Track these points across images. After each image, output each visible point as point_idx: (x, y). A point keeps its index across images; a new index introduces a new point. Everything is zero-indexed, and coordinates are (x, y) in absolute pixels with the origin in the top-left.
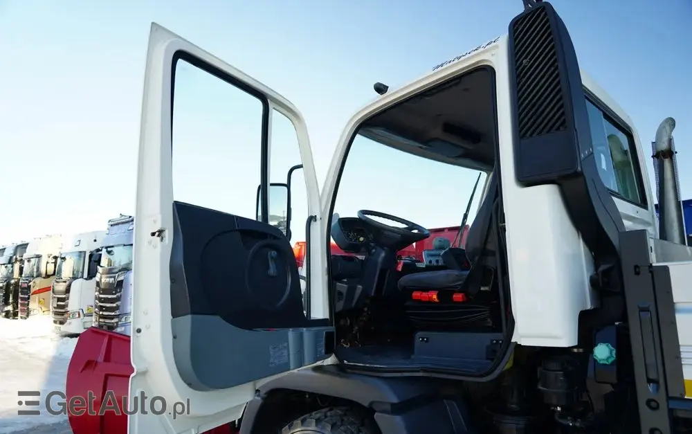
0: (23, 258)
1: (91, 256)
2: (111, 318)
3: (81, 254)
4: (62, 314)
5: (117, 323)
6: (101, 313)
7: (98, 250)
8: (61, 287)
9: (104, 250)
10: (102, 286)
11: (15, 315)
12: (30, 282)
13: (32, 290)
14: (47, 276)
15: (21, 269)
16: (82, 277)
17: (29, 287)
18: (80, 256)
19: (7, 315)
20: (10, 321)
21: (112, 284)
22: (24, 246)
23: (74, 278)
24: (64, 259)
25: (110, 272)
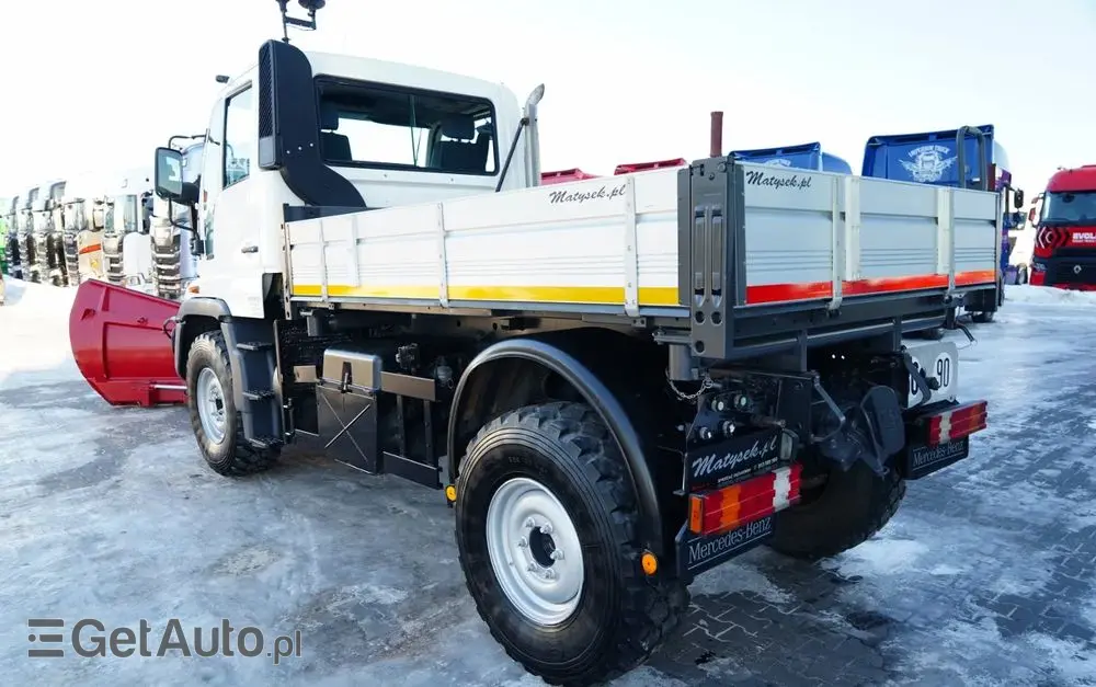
0: (62, 204)
1: (144, 201)
2: (172, 283)
3: (132, 198)
4: (118, 279)
5: (179, 290)
6: (161, 277)
7: (148, 194)
8: (113, 244)
10: (161, 242)
11: (66, 281)
12: (75, 236)
13: (80, 247)
14: (96, 229)
15: (63, 218)
16: (136, 230)
17: (75, 243)
18: (130, 201)
19: (56, 282)
21: (169, 240)
22: (62, 185)
23: (127, 232)
24: (111, 205)
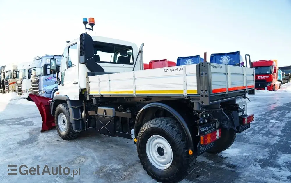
0: (4, 71)
1: (28, 71)
2: (37, 92)
3: (25, 70)
4: (21, 91)
5: (39, 94)
6: (33, 90)
7: (30, 69)
8: (19, 82)
9: (32, 69)
10: (33, 81)
11: (4, 92)
12: (8, 80)
13: (9, 83)
14: (14, 78)
15: (4, 75)
16: (26, 78)
17: (8, 82)
18: (24, 71)
19: (1, 92)
20: (3, 94)
21: (36, 81)
22: (4, 67)
23: (23, 79)
24: (19, 72)
25: (35, 76)
